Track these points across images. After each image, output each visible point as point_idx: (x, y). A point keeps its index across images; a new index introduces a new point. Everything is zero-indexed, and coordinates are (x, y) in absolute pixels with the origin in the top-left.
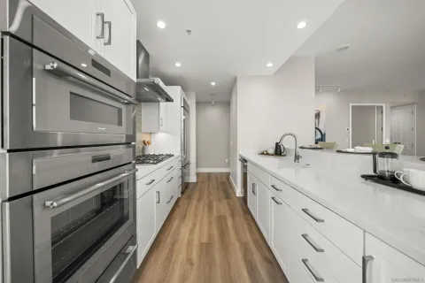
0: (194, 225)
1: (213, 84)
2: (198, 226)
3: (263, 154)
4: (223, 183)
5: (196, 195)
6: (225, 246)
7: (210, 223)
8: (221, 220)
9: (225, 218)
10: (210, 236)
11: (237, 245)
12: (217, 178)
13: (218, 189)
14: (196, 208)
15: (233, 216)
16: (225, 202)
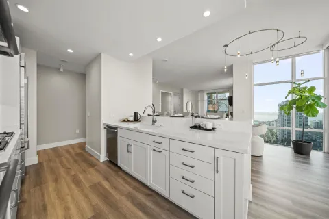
0: (67, 209)
1: (70, 51)
2: (72, 207)
3: (124, 121)
4: (78, 154)
5: (49, 177)
6: (113, 205)
7: (86, 196)
8: (96, 188)
9: (99, 184)
10: (94, 208)
11: (123, 198)
12: (68, 152)
13: (76, 161)
14: (58, 191)
15: (107, 179)
16: (92, 170)
